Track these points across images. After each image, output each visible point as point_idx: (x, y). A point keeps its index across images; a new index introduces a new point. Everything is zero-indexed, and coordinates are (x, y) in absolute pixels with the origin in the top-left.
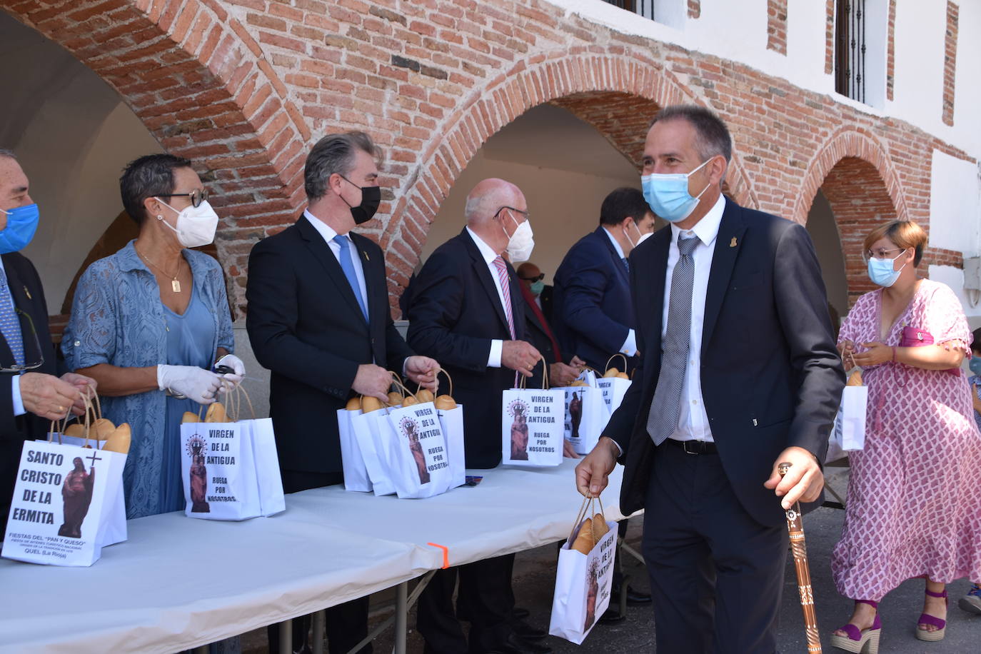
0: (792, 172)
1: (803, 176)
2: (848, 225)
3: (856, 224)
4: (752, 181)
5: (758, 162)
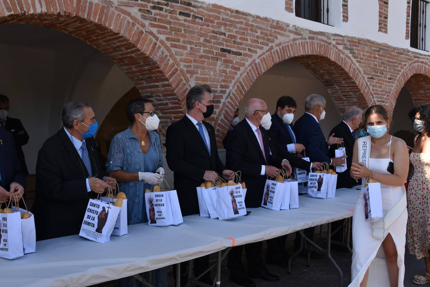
0: (389, 82)
1: (394, 83)
4: (371, 87)
5: (374, 79)
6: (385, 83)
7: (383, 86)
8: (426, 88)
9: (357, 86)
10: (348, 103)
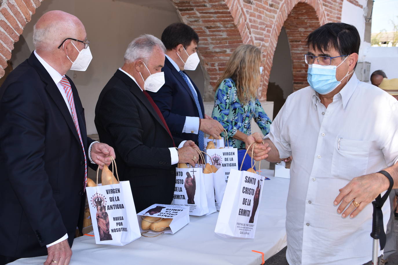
0: (270, 11)
1: (276, 13)
2: (295, 43)
3: (300, 43)
4: (248, 16)
5: (252, 4)
6: (265, 11)
7: (262, 15)
8: (308, 24)
9: (229, 13)
10: (212, 39)
